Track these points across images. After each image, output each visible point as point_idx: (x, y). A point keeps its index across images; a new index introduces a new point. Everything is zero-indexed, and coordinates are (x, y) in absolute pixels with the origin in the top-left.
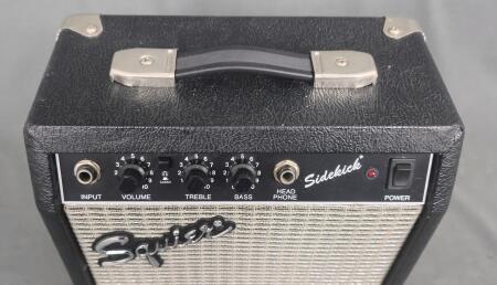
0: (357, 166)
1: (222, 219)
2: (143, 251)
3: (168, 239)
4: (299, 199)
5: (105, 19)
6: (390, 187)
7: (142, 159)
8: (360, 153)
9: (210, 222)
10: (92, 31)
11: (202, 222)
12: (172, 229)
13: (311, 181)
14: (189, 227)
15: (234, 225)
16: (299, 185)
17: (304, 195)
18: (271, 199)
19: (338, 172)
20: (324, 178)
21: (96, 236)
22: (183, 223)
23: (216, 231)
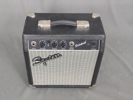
0: (85, 43)
1: (59, 54)
2: (43, 61)
3: (48, 58)
4: (74, 49)
5: (36, 14)
6: (92, 47)
7: (44, 41)
8: (85, 40)
9: (57, 55)
10: (33, 16)
11: (55, 54)
12: (49, 56)
13: (76, 46)
14: (52, 56)
15: (61, 55)
16: (74, 46)
17: (75, 49)
18: (69, 50)
19: (82, 44)
20: (79, 45)
21: (34, 58)
22: (51, 55)
23: (58, 57)
